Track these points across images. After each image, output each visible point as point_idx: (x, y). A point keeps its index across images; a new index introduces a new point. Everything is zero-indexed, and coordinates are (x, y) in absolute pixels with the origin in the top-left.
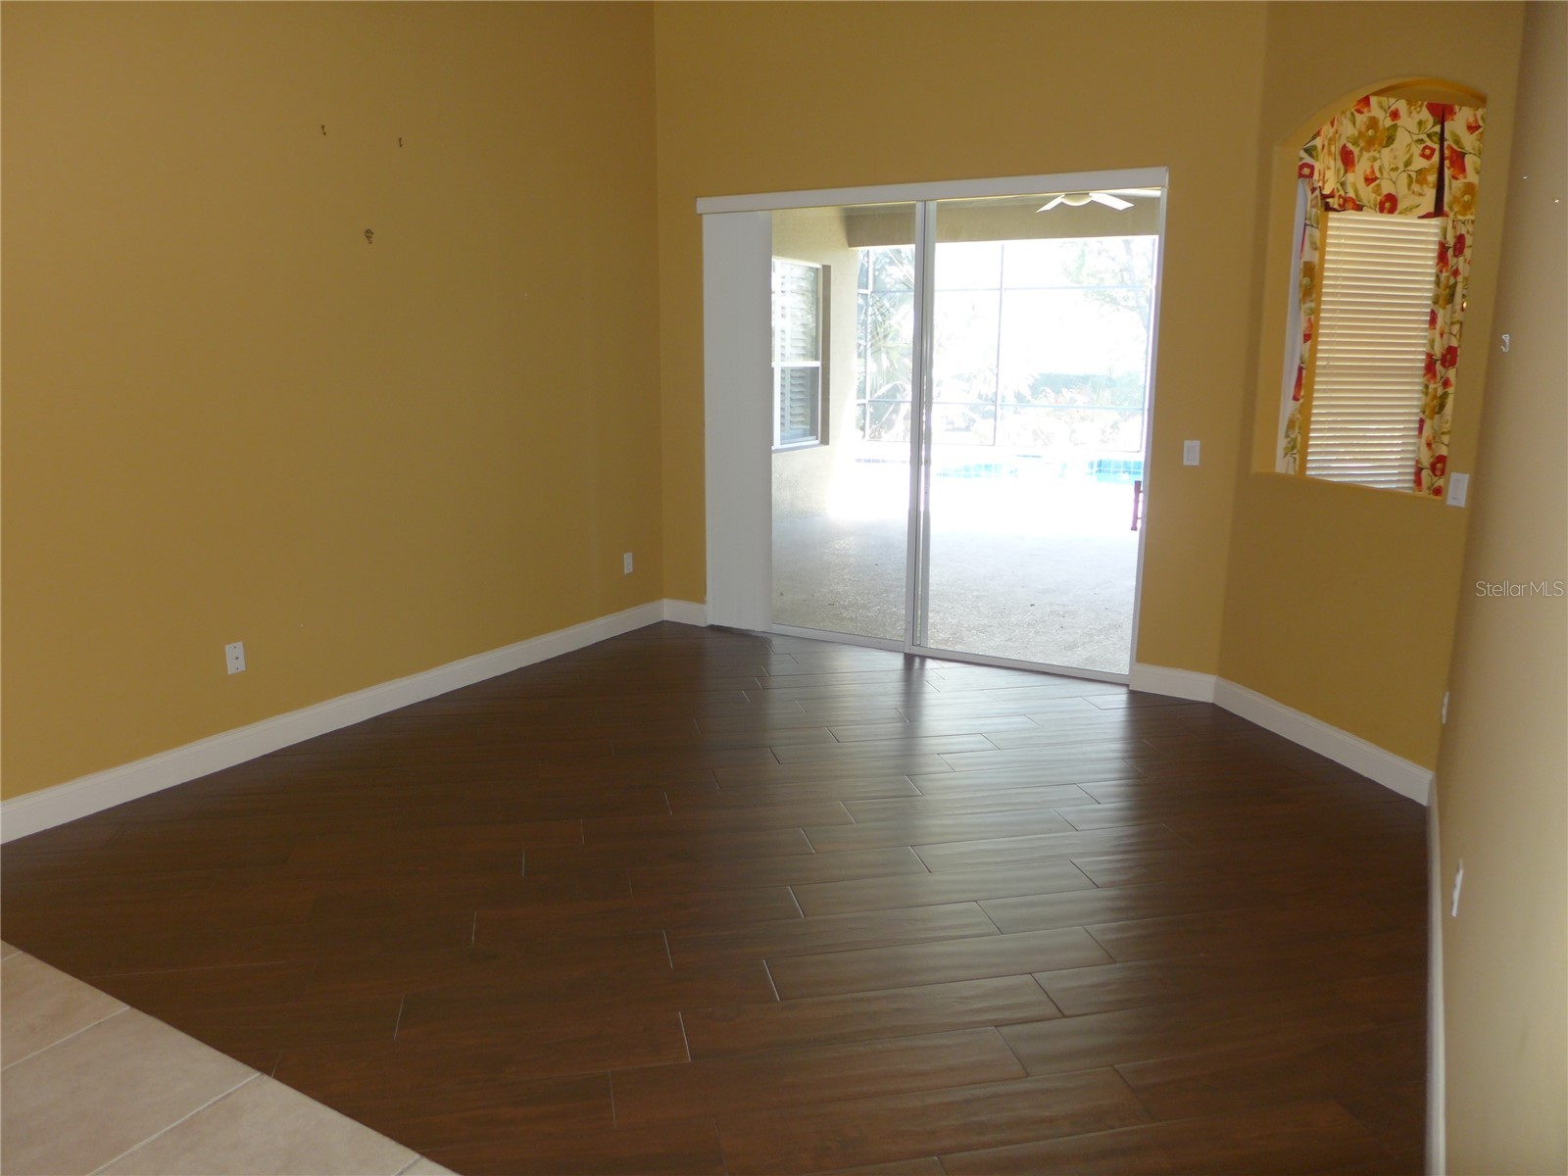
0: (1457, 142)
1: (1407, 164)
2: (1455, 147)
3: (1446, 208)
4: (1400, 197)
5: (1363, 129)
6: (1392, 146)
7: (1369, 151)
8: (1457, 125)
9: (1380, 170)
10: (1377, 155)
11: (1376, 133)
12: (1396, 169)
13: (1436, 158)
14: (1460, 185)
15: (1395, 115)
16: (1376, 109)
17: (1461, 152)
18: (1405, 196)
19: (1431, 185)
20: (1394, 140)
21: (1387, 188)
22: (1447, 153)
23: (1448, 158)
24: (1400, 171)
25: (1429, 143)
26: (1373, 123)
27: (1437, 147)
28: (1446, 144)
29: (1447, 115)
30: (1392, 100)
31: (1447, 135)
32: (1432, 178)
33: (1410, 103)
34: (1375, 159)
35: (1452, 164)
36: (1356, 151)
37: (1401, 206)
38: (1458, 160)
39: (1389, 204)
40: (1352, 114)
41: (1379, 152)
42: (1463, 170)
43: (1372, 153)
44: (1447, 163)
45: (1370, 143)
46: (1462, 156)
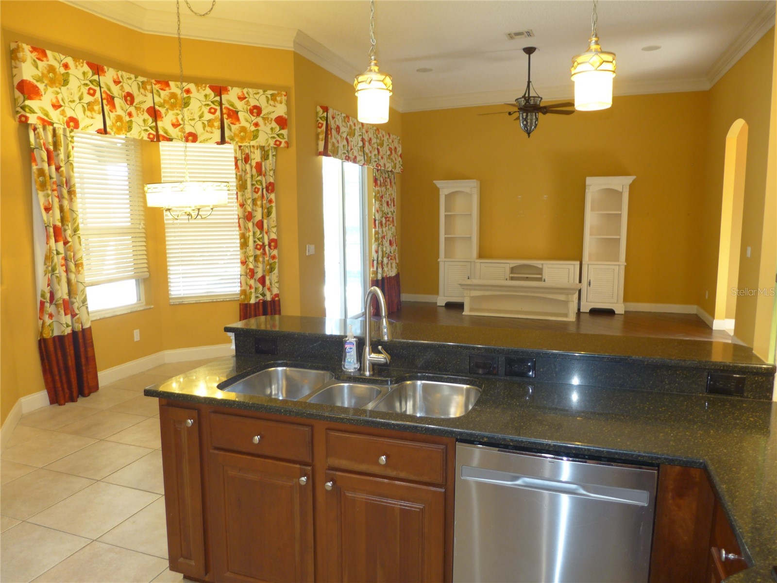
0: (232, 105)
1: (201, 117)
2: (231, 108)
3: (227, 139)
4: (198, 134)
5: (167, 99)
6: (188, 108)
7: (173, 110)
8: (231, 96)
9: (182, 120)
10: (180, 112)
11: (176, 101)
12: (194, 119)
13: (218, 113)
14: (238, 128)
15: (188, 91)
16: (174, 87)
17: (235, 111)
18: (203, 134)
19: (216, 128)
20: (189, 104)
21: (188, 129)
22: (224, 111)
23: (225, 114)
24: (196, 121)
25: (213, 106)
26: (173, 95)
27: (218, 108)
28: (223, 106)
29: (222, 92)
30: (184, 84)
31: (224, 102)
32: (217, 124)
33: (197, 85)
34: (178, 114)
35: (229, 116)
36: (162, 111)
37: (199, 139)
38: (234, 114)
39: (192, 137)
40: (157, 91)
41: (180, 110)
42: (238, 119)
43: (175, 111)
44: (225, 116)
45: (173, 106)
46: (237, 112)
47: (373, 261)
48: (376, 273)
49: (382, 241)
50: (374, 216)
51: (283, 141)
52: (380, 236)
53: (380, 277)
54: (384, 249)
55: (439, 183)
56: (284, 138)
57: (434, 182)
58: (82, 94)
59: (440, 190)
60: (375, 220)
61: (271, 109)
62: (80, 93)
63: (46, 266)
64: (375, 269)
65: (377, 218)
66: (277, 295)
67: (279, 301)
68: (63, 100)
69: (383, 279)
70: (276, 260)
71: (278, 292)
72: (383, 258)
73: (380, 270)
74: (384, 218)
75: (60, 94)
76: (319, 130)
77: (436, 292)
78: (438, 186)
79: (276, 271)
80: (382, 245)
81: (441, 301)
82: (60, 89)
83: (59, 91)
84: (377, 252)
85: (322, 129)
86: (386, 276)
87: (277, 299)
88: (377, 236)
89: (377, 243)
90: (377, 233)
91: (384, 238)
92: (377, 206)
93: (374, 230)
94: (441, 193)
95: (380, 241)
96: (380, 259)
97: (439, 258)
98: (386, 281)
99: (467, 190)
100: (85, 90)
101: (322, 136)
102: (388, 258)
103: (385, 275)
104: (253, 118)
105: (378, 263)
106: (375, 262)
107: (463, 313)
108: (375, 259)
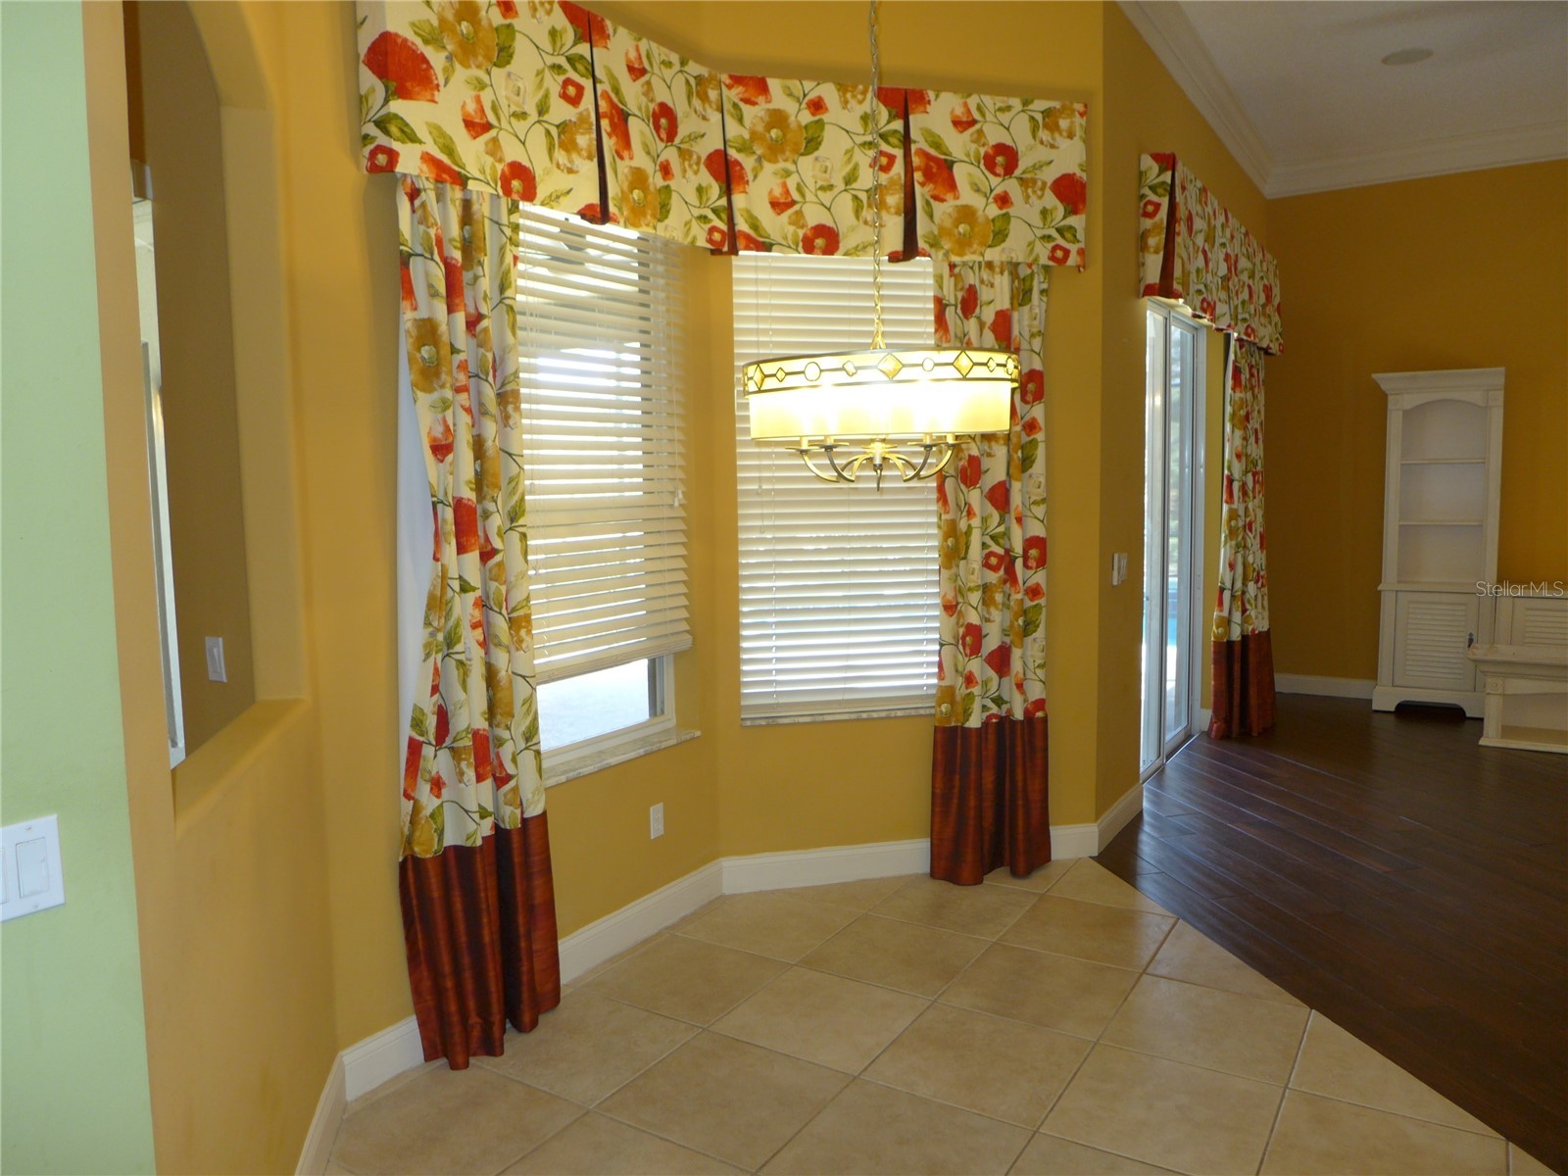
0: (937, 144)
1: (849, 180)
2: (933, 152)
3: (921, 244)
4: (842, 230)
5: (760, 128)
6: (816, 154)
7: (775, 161)
8: (935, 119)
9: (799, 189)
10: (792, 168)
11: (784, 135)
12: (831, 187)
13: (898, 168)
14: (950, 210)
15: (817, 106)
16: (780, 95)
17: (946, 160)
18: (853, 229)
19: (893, 210)
20: (820, 143)
21: (814, 216)
22: (916, 161)
23: (918, 169)
24: (836, 191)
25: (885, 147)
26: (778, 119)
27: (899, 153)
28: (913, 148)
29: (911, 106)
30: (808, 85)
31: (914, 134)
32: (895, 199)
33: (842, 88)
34: (788, 173)
35: (929, 176)
36: (748, 162)
37: (842, 247)
38: (940, 171)
39: (824, 240)
40: (735, 105)
41: (795, 163)
42: (952, 185)
43: (781, 165)
44: (918, 176)
45: (775, 150)
46: (948, 166)
47: (1222, 590)
48: (1227, 622)
49: (1243, 538)
50: (1229, 469)
51: (1073, 248)
52: (1241, 524)
53: (1236, 634)
54: (1250, 559)
55: (1386, 380)
56: (1076, 240)
57: (1374, 376)
58: (546, 96)
59: (1390, 398)
60: (1231, 481)
61: (1044, 154)
62: (541, 93)
63: (431, 629)
64: (1225, 613)
65: (1236, 476)
66: (1040, 704)
67: (1045, 720)
68: (494, 109)
69: (1244, 637)
70: (1042, 601)
71: (1044, 696)
72: (1244, 584)
73: (1237, 616)
74: (1250, 475)
75: (489, 90)
76: (1147, 223)
77: (1372, 673)
78: (1384, 387)
79: (1040, 633)
80: (1245, 547)
81: (1385, 698)
82: (489, 73)
83: (485, 78)
84: (1232, 566)
85: (1157, 218)
86: (1253, 630)
87: (1040, 714)
88: (1233, 523)
89: (1234, 543)
90: (1233, 514)
91: (1251, 531)
92: (1238, 442)
93: (1225, 507)
94: (1390, 406)
95: (1240, 538)
96: (1239, 585)
97: (1379, 581)
98: (1252, 645)
99: (1476, 397)
100: (553, 84)
101: (1156, 241)
102: (1257, 582)
103: (1250, 628)
104: (994, 180)
105: (1233, 596)
106: (1227, 595)
107: (1482, 742)
108: (1228, 585)
